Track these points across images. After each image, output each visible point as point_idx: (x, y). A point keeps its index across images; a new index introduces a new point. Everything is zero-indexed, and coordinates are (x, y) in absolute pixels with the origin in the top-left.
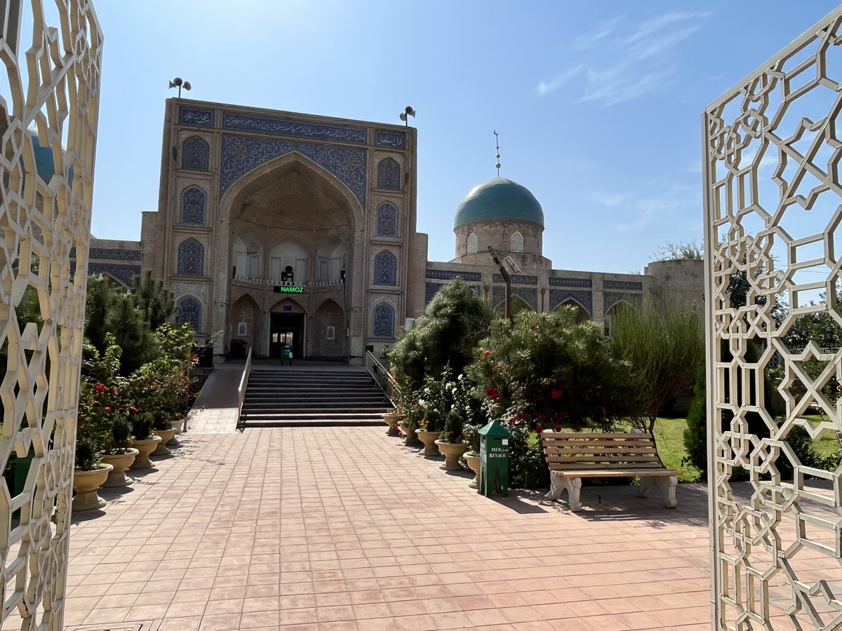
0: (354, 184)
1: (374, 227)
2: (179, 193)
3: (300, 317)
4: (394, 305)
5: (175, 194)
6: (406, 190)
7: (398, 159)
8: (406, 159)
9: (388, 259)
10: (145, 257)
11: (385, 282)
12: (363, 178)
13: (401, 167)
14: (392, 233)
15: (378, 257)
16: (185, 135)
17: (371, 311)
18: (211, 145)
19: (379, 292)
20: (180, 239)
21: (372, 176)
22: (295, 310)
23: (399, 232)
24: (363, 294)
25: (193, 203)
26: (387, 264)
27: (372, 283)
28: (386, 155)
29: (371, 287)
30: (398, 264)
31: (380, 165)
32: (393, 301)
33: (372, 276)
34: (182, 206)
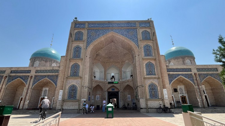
0: (134, 40)
1: (143, 53)
2: (73, 48)
3: (118, 93)
4: (157, 84)
5: (71, 49)
6: (154, 40)
7: (149, 30)
8: (151, 30)
9: (150, 65)
10: (60, 71)
11: (151, 74)
12: (137, 37)
13: (150, 32)
14: (151, 55)
15: (146, 65)
16: (76, 31)
17: (147, 87)
18: (84, 33)
19: (149, 78)
20: (72, 64)
21: (140, 36)
22: (116, 90)
23: (153, 54)
24: (143, 79)
25: (77, 51)
26: (151, 67)
27: (146, 75)
28: (144, 29)
29: (145, 76)
30: (155, 66)
31: (142, 33)
32: (155, 82)
33: (145, 72)
34: (74, 52)
